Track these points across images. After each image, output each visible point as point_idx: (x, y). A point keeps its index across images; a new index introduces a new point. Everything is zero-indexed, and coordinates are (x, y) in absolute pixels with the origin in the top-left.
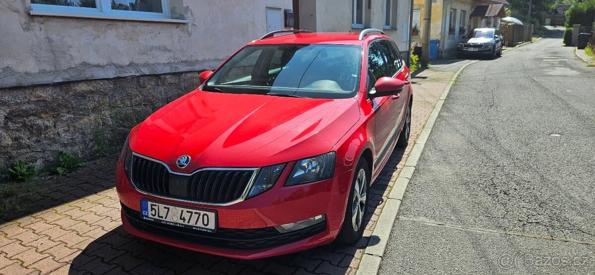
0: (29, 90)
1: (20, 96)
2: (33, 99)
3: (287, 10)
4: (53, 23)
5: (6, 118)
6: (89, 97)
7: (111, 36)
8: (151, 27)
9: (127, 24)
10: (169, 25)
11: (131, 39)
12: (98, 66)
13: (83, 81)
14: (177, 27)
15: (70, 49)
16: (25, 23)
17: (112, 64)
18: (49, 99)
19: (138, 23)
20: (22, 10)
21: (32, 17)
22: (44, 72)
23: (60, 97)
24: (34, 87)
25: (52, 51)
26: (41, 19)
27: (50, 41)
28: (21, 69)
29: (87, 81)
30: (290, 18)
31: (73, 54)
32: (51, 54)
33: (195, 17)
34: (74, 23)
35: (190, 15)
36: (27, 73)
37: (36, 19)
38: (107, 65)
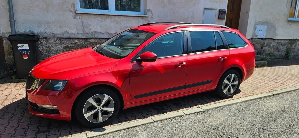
0: (73, 39)
1: (69, 41)
2: (73, 43)
3: (221, 10)
4: (85, 16)
5: (63, 48)
6: (95, 45)
7: (108, 21)
8: (128, 18)
9: (116, 17)
10: (138, 17)
11: (117, 23)
12: (101, 33)
13: (93, 38)
14: (142, 19)
15: (90, 26)
16: (74, 16)
17: (107, 32)
18: (79, 43)
19: (121, 17)
20: (73, 11)
21: (77, 13)
22: (78, 33)
23: (84, 43)
24: (74, 38)
25: (83, 26)
26: (80, 14)
27: (83, 22)
28: (71, 32)
29: (95, 38)
30: (222, 14)
31: (91, 28)
32: (83, 27)
33: (153, 14)
34: (93, 16)
35: (150, 13)
36: (73, 34)
37: (78, 14)
38: (105, 33)
